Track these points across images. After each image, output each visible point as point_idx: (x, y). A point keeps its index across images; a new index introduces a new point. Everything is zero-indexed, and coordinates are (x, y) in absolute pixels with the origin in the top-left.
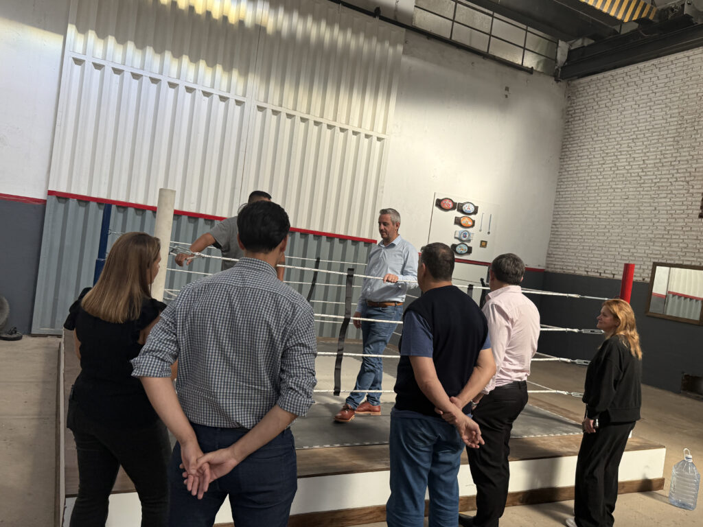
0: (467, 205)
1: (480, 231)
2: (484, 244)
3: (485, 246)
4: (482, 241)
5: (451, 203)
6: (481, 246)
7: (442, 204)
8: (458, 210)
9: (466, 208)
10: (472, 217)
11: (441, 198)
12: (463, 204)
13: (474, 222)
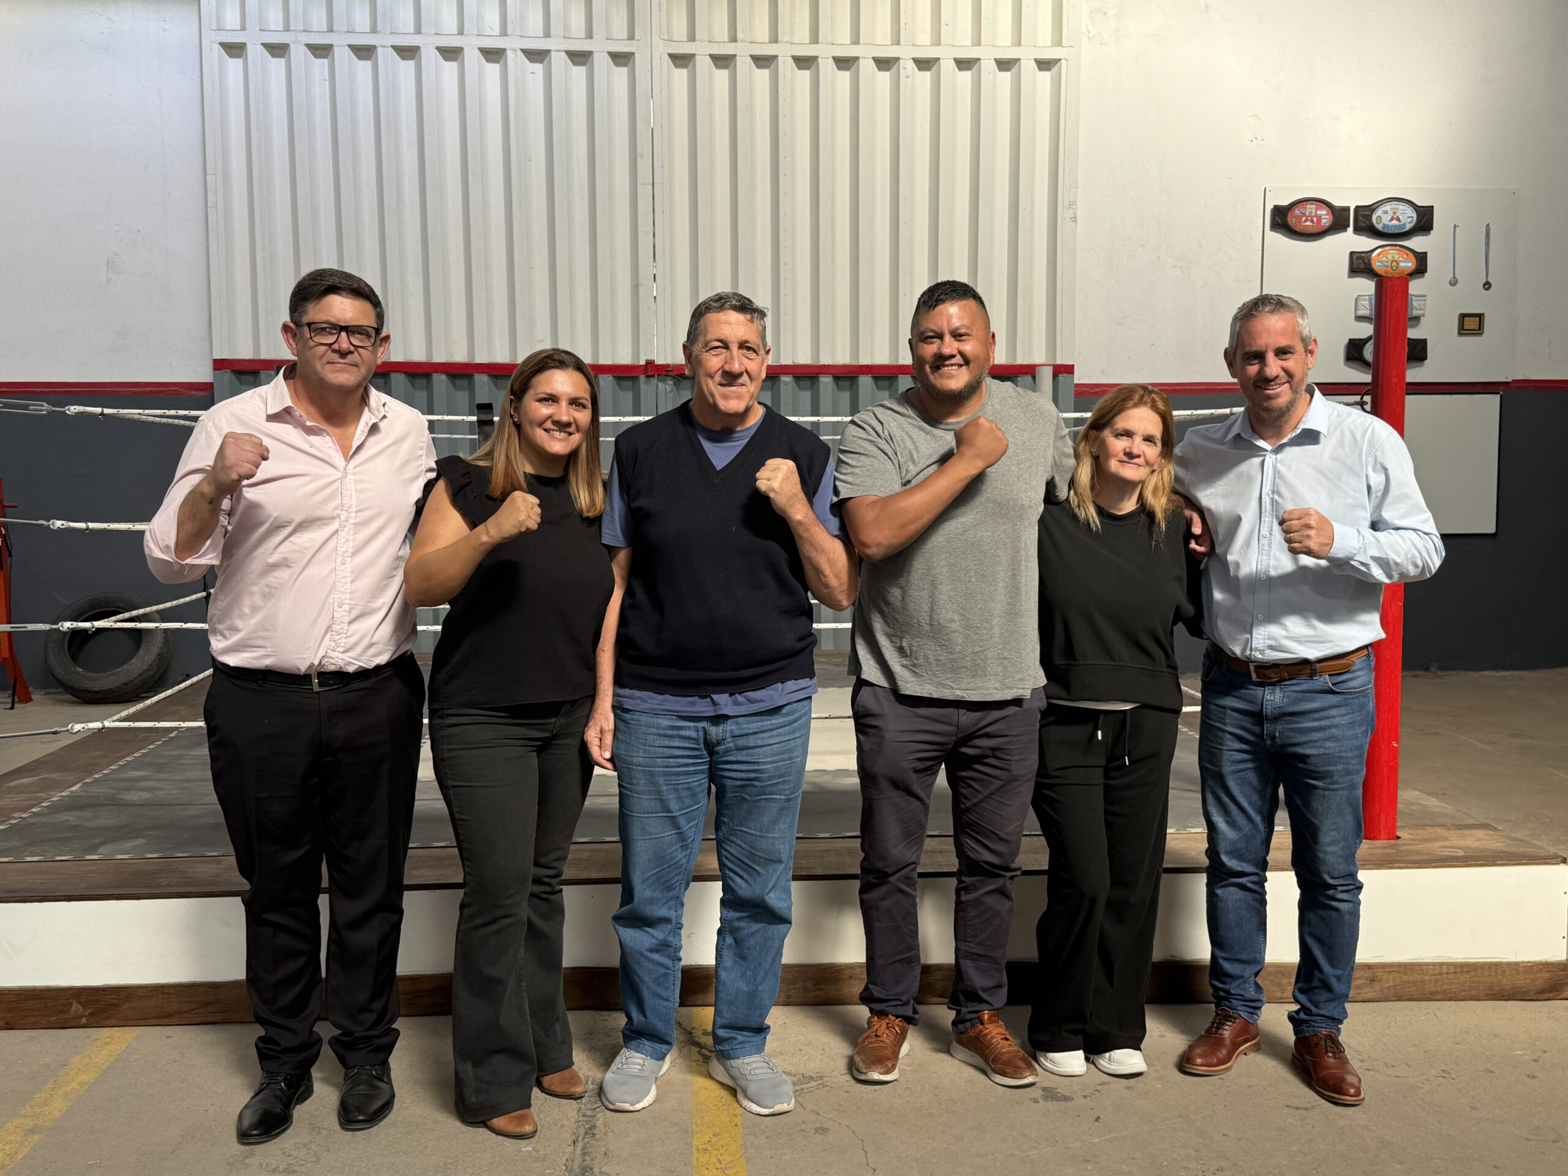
0: (1388, 207)
1: (1454, 282)
2: (1470, 323)
3: (1479, 331)
4: (1463, 317)
5: (1323, 212)
6: (1462, 330)
7: (1292, 221)
8: (1358, 230)
9: (1386, 219)
10: (1417, 243)
11: (1285, 202)
12: (1371, 209)
13: (1421, 259)
